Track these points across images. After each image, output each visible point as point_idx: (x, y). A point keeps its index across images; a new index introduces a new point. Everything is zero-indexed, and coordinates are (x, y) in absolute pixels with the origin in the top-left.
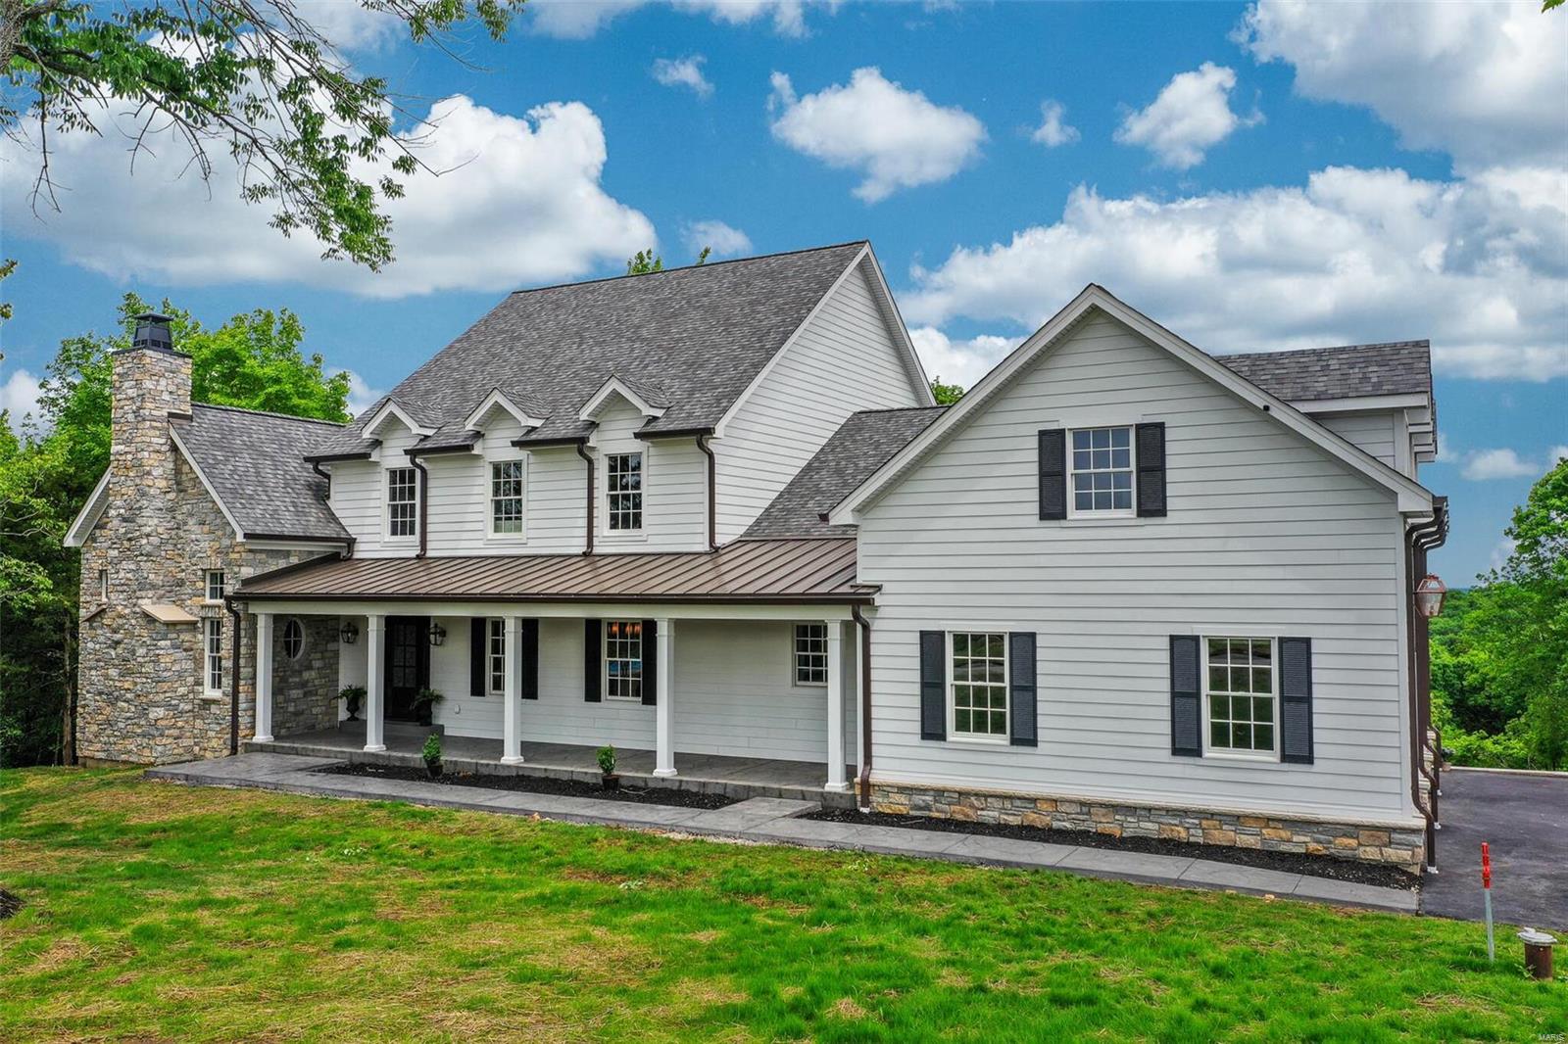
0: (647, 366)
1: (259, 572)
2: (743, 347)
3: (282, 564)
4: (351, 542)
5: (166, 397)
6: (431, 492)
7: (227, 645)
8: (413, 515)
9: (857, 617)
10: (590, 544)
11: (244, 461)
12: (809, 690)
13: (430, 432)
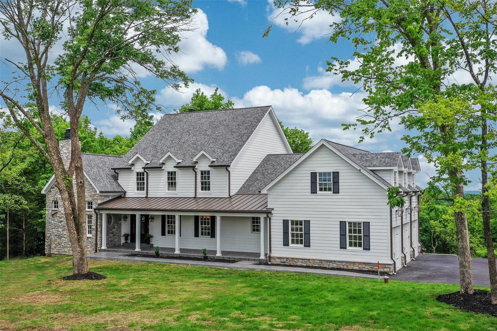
0: (209, 144)
1: (102, 202)
2: (237, 140)
3: (108, 199)
4: (125, 192)
6: (149, 179)
7: (94, 222)
8: (144, 185)
9: (268, 216)
10: (196, 195)
12: (255, 234)
13: (149, 162)
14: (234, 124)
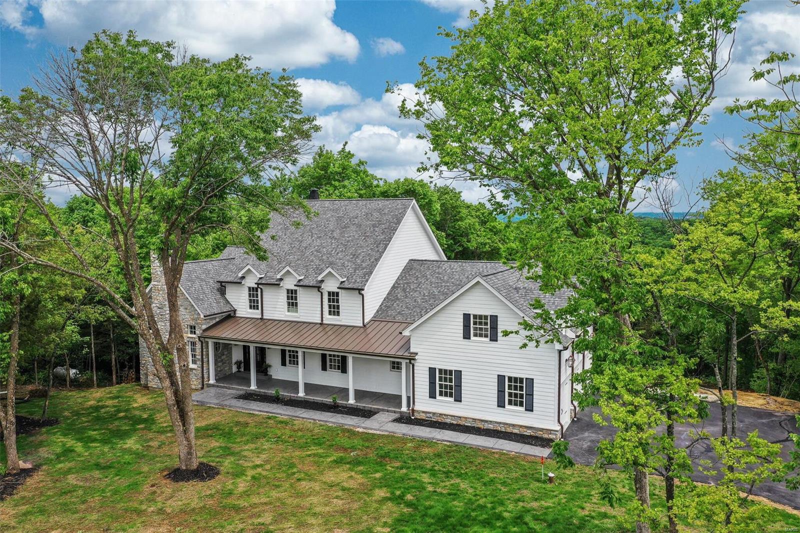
0: (338, 253)
1: (206, 327)
2: (371, 249)
3: (214, 322)
4: (235, 311)
6: (264, 296)
7: (198, 351)
8: (258, 303)
9: (410, 363)
10: (322, 320)
11: (197, 285)
13: (263, 276)
14: (369, 223)
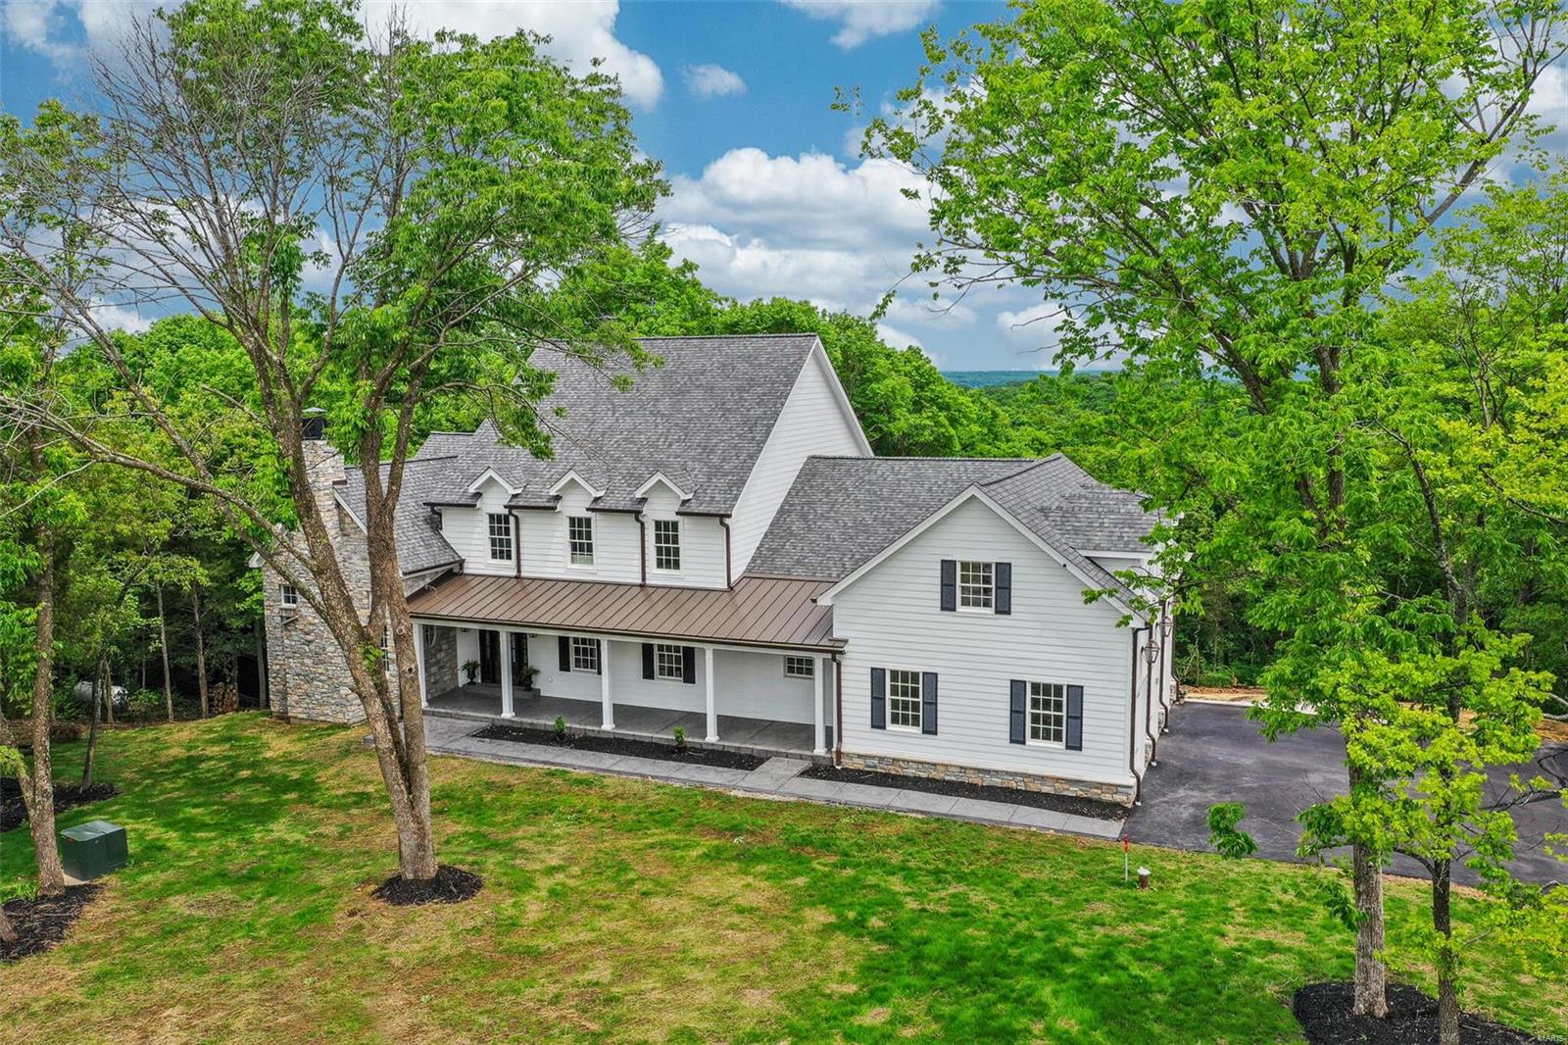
0: (670, 445)
2: (740, 436)
3: (422, 584)
4: (461, 563)
5: (331, 471)
6: (522, 532)
8: (509, 545)
9: (834, 659)
10: (644, 579)
13: (519, 491)
14: (727, 384)
